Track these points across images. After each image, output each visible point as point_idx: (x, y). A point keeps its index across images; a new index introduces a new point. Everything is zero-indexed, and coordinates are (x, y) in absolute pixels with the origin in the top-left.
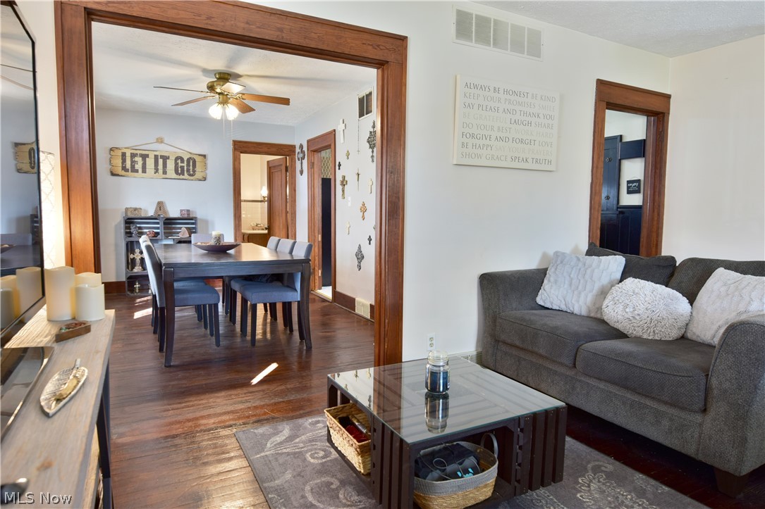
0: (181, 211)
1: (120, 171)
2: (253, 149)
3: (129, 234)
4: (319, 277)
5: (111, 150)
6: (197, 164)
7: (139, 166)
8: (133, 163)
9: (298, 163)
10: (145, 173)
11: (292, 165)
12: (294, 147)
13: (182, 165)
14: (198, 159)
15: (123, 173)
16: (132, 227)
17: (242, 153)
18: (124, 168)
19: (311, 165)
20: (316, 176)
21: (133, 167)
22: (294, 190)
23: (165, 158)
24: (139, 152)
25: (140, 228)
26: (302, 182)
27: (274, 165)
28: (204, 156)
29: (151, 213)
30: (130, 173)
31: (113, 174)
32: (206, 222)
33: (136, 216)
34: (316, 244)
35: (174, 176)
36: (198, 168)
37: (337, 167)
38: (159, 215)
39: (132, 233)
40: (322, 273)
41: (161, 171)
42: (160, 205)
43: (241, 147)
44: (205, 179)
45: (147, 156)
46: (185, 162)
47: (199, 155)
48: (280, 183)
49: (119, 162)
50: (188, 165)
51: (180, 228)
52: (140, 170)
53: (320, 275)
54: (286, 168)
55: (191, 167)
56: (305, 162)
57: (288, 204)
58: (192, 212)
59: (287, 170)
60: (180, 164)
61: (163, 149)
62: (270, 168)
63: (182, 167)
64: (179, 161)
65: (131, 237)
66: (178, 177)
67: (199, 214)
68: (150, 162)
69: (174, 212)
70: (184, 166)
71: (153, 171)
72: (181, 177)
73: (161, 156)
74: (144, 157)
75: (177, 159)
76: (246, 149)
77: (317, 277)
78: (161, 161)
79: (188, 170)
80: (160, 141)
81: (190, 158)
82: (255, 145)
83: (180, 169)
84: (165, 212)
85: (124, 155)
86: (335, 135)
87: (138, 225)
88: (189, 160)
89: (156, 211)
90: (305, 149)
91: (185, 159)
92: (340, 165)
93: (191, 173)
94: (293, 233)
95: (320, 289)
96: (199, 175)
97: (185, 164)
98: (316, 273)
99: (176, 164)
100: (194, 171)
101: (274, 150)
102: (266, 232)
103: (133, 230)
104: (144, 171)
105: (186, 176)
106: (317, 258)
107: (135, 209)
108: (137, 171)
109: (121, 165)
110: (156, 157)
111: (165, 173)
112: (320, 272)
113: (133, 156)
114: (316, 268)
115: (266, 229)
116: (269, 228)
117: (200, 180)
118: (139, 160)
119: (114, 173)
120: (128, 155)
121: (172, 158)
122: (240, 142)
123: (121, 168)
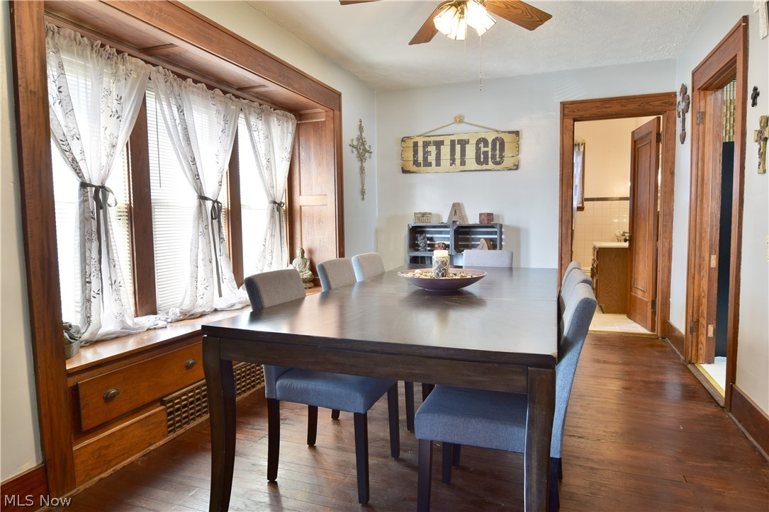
0: (481, 215)
1: (411, 167)
2: (595, 111)
3: (413, 245)
4: (708, 338)
5: (403, 140)
6: (507, 146)
7: (432, 158)
8: (426, 154)
9: (679, 121)
10: (440, 166)
11: (667, 128)
12: (674, 94)
13: (486, 149)
14: (507, 138)
15: (414, 168)
16: (420, 238)
17: (575, 120)
18: (416, 163)
19: (700, 118)
20: (709, 138)
21: (425, 159)
22: (670, 173)
23: (463, 143)
24: (432, 139)
25: (431, 239)
26: (684, 154)
27: (639, 137)
28: (517, 133)
29: (445, 220)
30: (422, 168)
31: (405, 171)
32: (517, 231)
33: (429, 224)
34: (705, 273)
35: (476, 166)
36: (507, 153)
37: (750, 101)
38: (454, 222)
39: (419, 246)
40: (715, 331)
41: (458, 161)
42: (456, 209)
43: (574, 112)
44: (516, 167)
45: (442, 143)
46: (490, 145)
47: (510, 132)
48: (648, 165)
49: (410, 155)
50: (494, 149)
51: (479, 239)
52: (434, 163)
53: (711, 334)
54: (658, 135)
55: (498, 152)
56: (688, 116)
57: (659, 201)
58: (498, 216)
59: (658, 140)
60: (483, 149)
61: (460, 131)
62: (635, 141)
63: (486, 153)
64: (482, 145)
65: (418, 250)
66: (479, 167)
67: (508, 218)
68: (445, 150)
69: (473, 219)
70: (488, 151)
71: (449, 162)
72: (484, 167)
73: (458, 141)
74: (439, 144)
75: (478, 142)
76: (582, 113)
77: (703, 339)
78: (458, 148)
79: (493, 157)
80: (460, 120)
81: (497, 139)
82: (598, 104)
83: (482, 156)
84: (463, 217)
85: (416, 144)
86: (746, 29)
87: (428, 236)
88: (494, 142)
89: (450, 217)
90: (689, 92)
91: (490, 141)
92: (756, 94)
93: (498, 159)
94: (666, 249)
95: (710, 361)
96: (508, 162)
97: (489, 149)
98: (702, 330)
99: (478, 149)
100: (502, 157)
101: (632, 106)
102: (626, 245)
103: (420, 241)
104: (438, 164)
105: (491, 165)
106: (705, 301)
107: (424, 215)
108: (430, 165)
109: (412, 159)
110: (453, 142)
111: (463, 163)
112: (711, 328)
113: (426, 144)
114: (703, 321)
115: (625, 241)
116: (631, 240)
117: (510, 169)
118: (432, 149)
119: (405, 169)
120: (420, 144)
121: (473, 142)
122: (573, 103)
123: (412, 162)
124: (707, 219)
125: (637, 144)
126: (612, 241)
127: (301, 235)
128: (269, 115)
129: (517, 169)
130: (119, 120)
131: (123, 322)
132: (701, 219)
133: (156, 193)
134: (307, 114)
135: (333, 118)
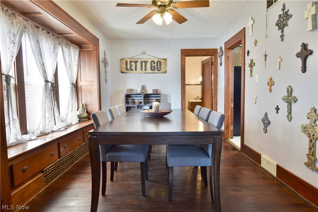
0: (153, 90)
1: (125, 70)
2: (192, 53)
3: (127, 102)
4: (231, 130)
5: (121, 60)
6: (162, 64)
7: (133, 68)
8: (131, 66)
9: (219, 59)
10: (136, 71)
11: (215, 60)
12: (217, 50)
13: (154, 65)
14: (162, 61)
15: (126, 71)
16: (129, 99)
17: (186, 56)
18: (127, 69)
19: (227, 58)
20: (230, 65)
21: (131, 68)
22: (216, 76)
23: (146, 62)
24: (133, 60)
25: (133, 100)
26: (221, 70)
27: (205, 63)
28: (166, 59)
29: (139, 92)
30: (129, 71)
31: (122, 72)
32: (166, 96)
33: (133, 94)
34: (230, 109)
35: (150, 71)
36: (162, 67)
37: (246, 54)
38: (143, 93)
39: (129, 102)
40: (233, 128)
41: (144, 69)
42: (143, 87)
43: (186, 53)
44: (166, 72)
45: (137, 62)
46: (156, 63)
47: (163, 59)
48: (208, 73)
49: (124, 66)
50: (157, 65)
51: (153, 99)
52: (134, 69)
53: (232, 129)
54: (212, 63)
55: (159, 66)
56: (223, 57)
57: (213, 85)
58: (159, 90)
59: (212, 65)
60: (153, 65)
61: (144, 58)
62: (203, 64)
63: (154, 66)
64: (153, 63)
65: (129, 104)
66: (152, 72)
67: (163, 91)
68: (139, 65)
69: (150, 91)
70: (155, 66)
71: (140, 69)
72: (154, 72)
73: (144, 61)
74: (136, 62)
75: (151, 62)
76: (188, 54)
77: (230, 131)
78: (144, 64)
79: (157, 68)
80: (144, 53)
81: (158, 61)
82: (194, 51)
83: (153, 68)
84: (146, 91)
85: (127, 62)
86: (245, 31)
87: (132, 98)
88: (157, 62)
89: (141, 91)
90: (223, 49)
91: (156, 62)
92: (248, 52)
93: (159, 69)
94: (215, 102)
95: (232, 138)
96: (163, 70)
97: (156, 65)
98: (230, 128)
99: (151, 65)
100: (160, 68)
101: (204, 53)
102: (201, 101)
103: (130, 101)
104: (136, 70)
105: (156, 71)
106: (230, 118)
107: (131, 90)
108: (132, 70)
109: (125, 67)
110: (141, 62)
111: (146, 70)
112: (232, 127)
113: (131, 62)
114: (230, 125)
115: (201, 99)
116: (202, 99)
117: (163, 73)
118: (133, 64)
119: (122, 71)
120: (129, 62)
121: (149, 62)
122: (185, 50)
123: (125, 69)
124: (230, 91)
125: (204, 65)
126: (193, 100)
127: (82, 98)
128: (70, 46)
129: (166, 73)
130: (14, 44)
131: (17, 138)
132: (229, 91)
133: (26, 79)
134: (84, 47)
135: (96, 49)
